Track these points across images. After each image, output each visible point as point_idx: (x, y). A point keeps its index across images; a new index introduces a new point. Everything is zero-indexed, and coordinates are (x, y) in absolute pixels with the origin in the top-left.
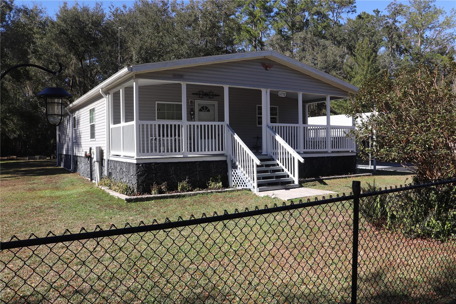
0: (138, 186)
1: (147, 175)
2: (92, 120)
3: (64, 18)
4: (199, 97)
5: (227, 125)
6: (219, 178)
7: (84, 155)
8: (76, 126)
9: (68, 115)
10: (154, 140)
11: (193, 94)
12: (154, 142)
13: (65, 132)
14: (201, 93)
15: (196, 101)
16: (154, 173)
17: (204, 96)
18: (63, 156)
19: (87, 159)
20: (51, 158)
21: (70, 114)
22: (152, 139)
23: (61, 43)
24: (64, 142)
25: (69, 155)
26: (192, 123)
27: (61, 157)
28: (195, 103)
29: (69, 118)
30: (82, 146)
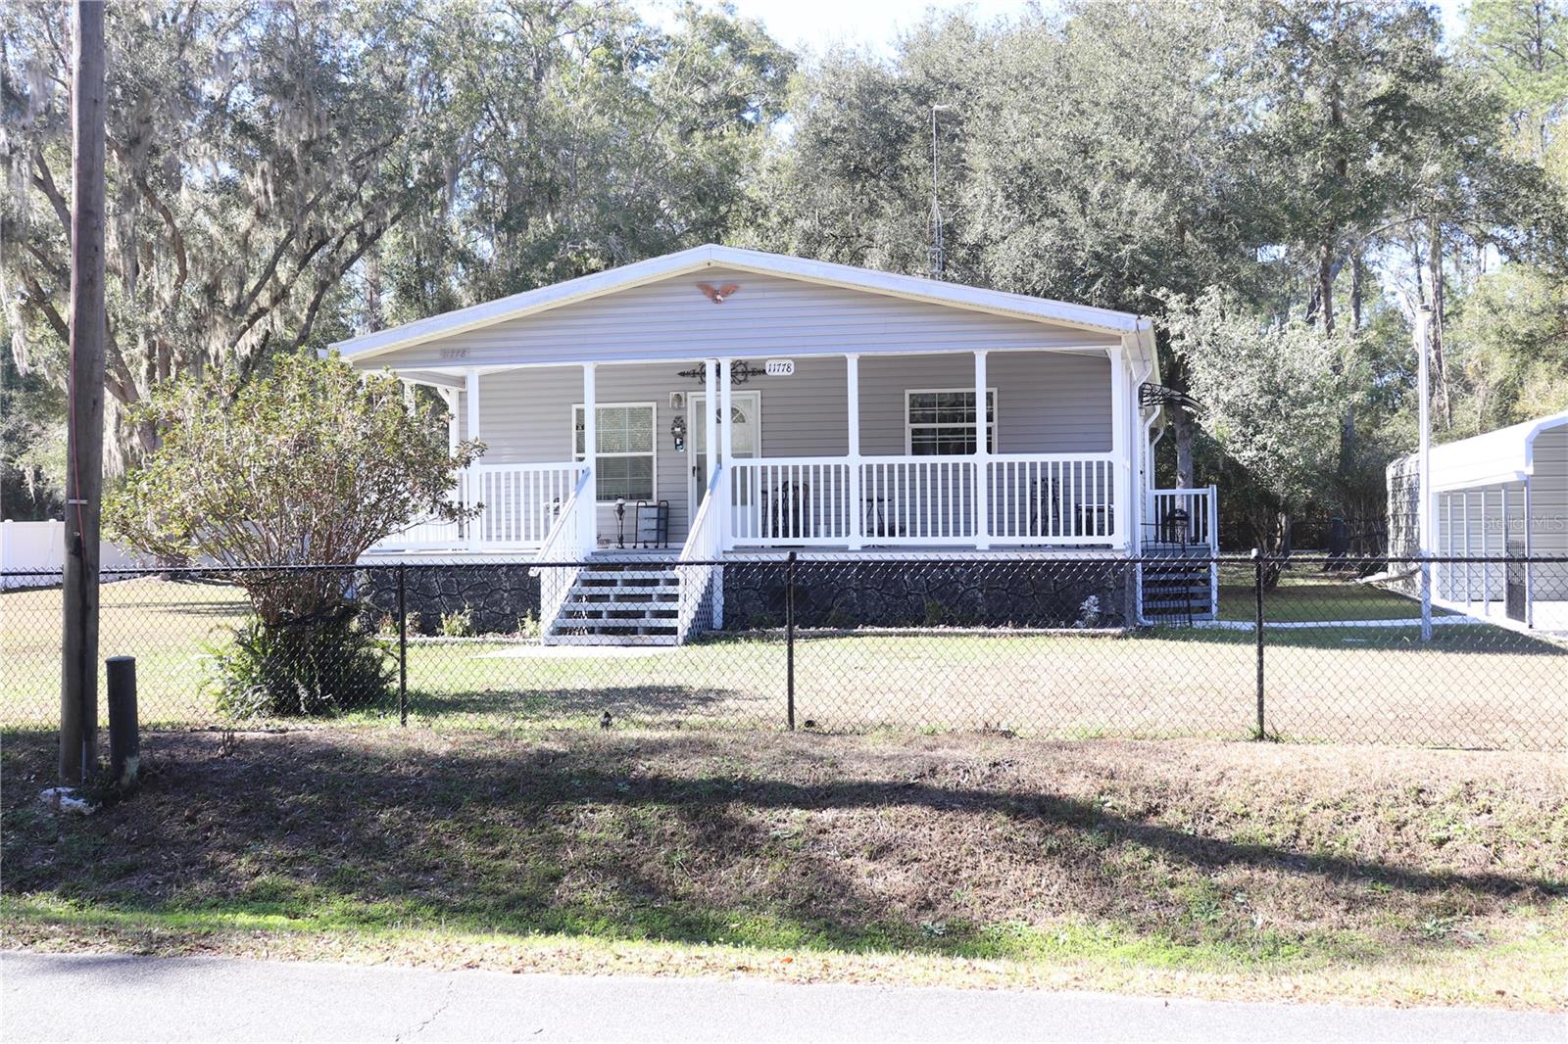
11: (682, 374)
15: (689, 394)
28: (687, 400)
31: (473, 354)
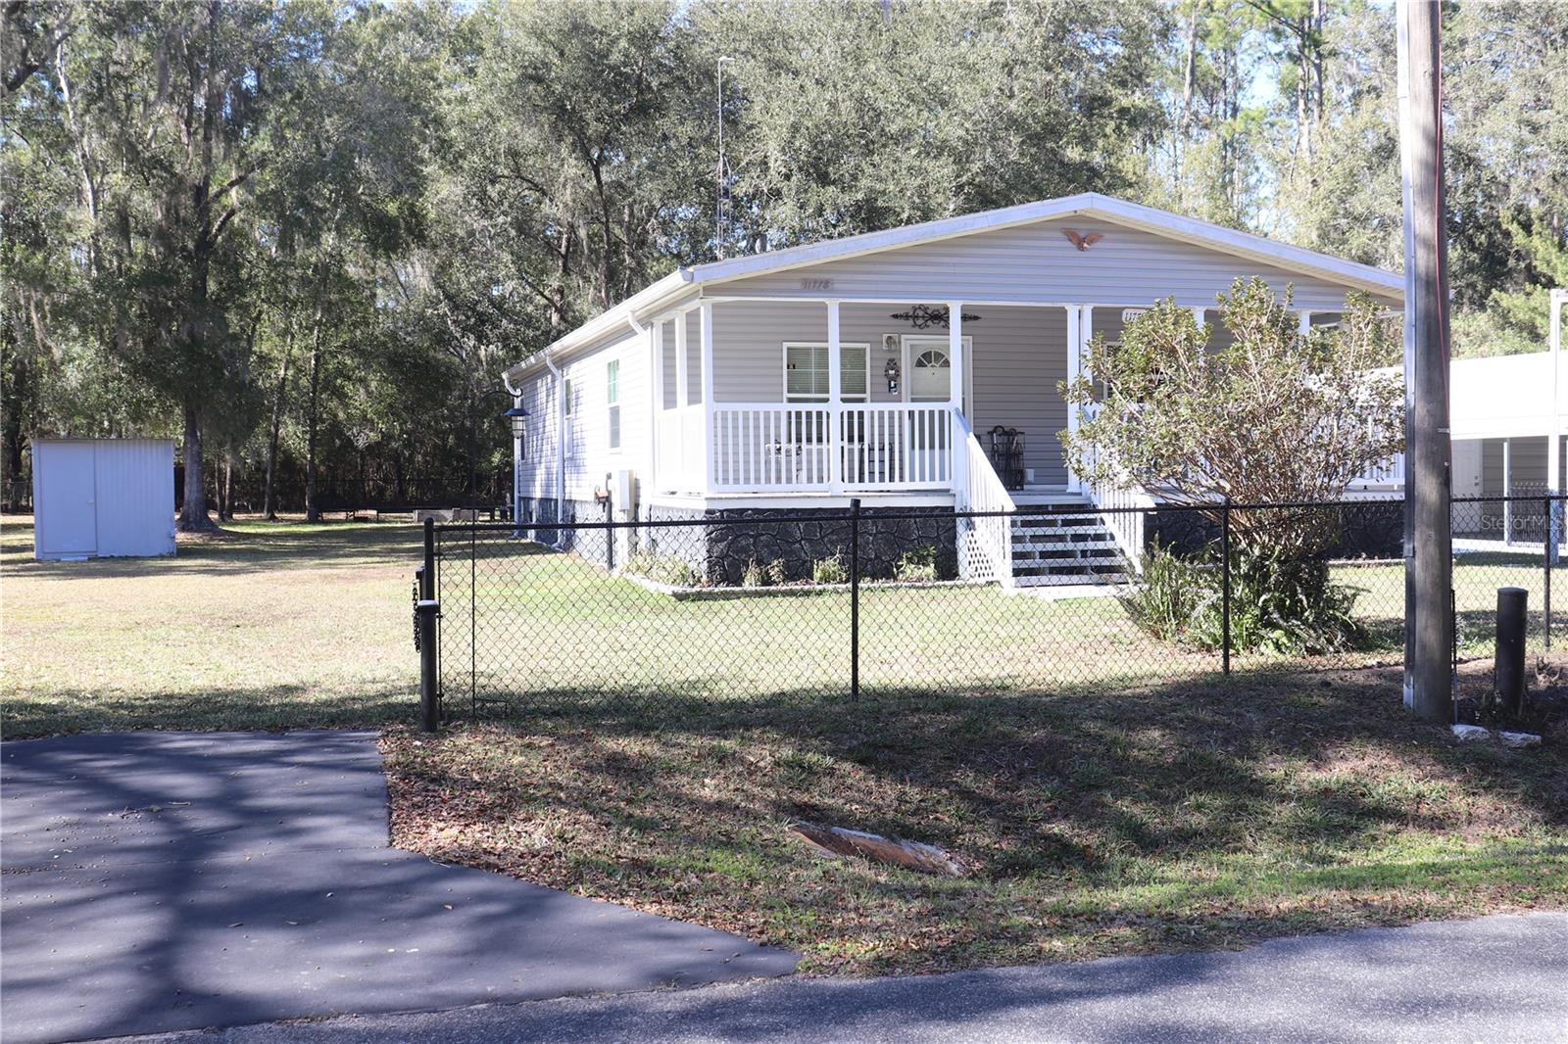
0: (710, 567)
1: (733, 542)
2: (612, 393)
3: (536, 23)
4: (915, 325)
5: (957, 409)
6: (928, 555)
7: (591, 498)
8: (573, 410)
9: (550, 372)
10: (773, 451)
11: (895, 316)
12: (773, 456)
13: (540, 425)
14: (921, 313)
15: (903, 337)
16: (752, 536)
17: (929, 323)
18: (534, 505)
19: (601, 506)
20: (492, 516)
21: (553, 369)
22: (768, 452)
23: (527, 111)
24: (536, 460)
25: (551, 500)
26: (856, 407)
27: (527, 507)
28: (900, 343)
29: (553, 381)
30: (588, 469)
31: (837, 286)
